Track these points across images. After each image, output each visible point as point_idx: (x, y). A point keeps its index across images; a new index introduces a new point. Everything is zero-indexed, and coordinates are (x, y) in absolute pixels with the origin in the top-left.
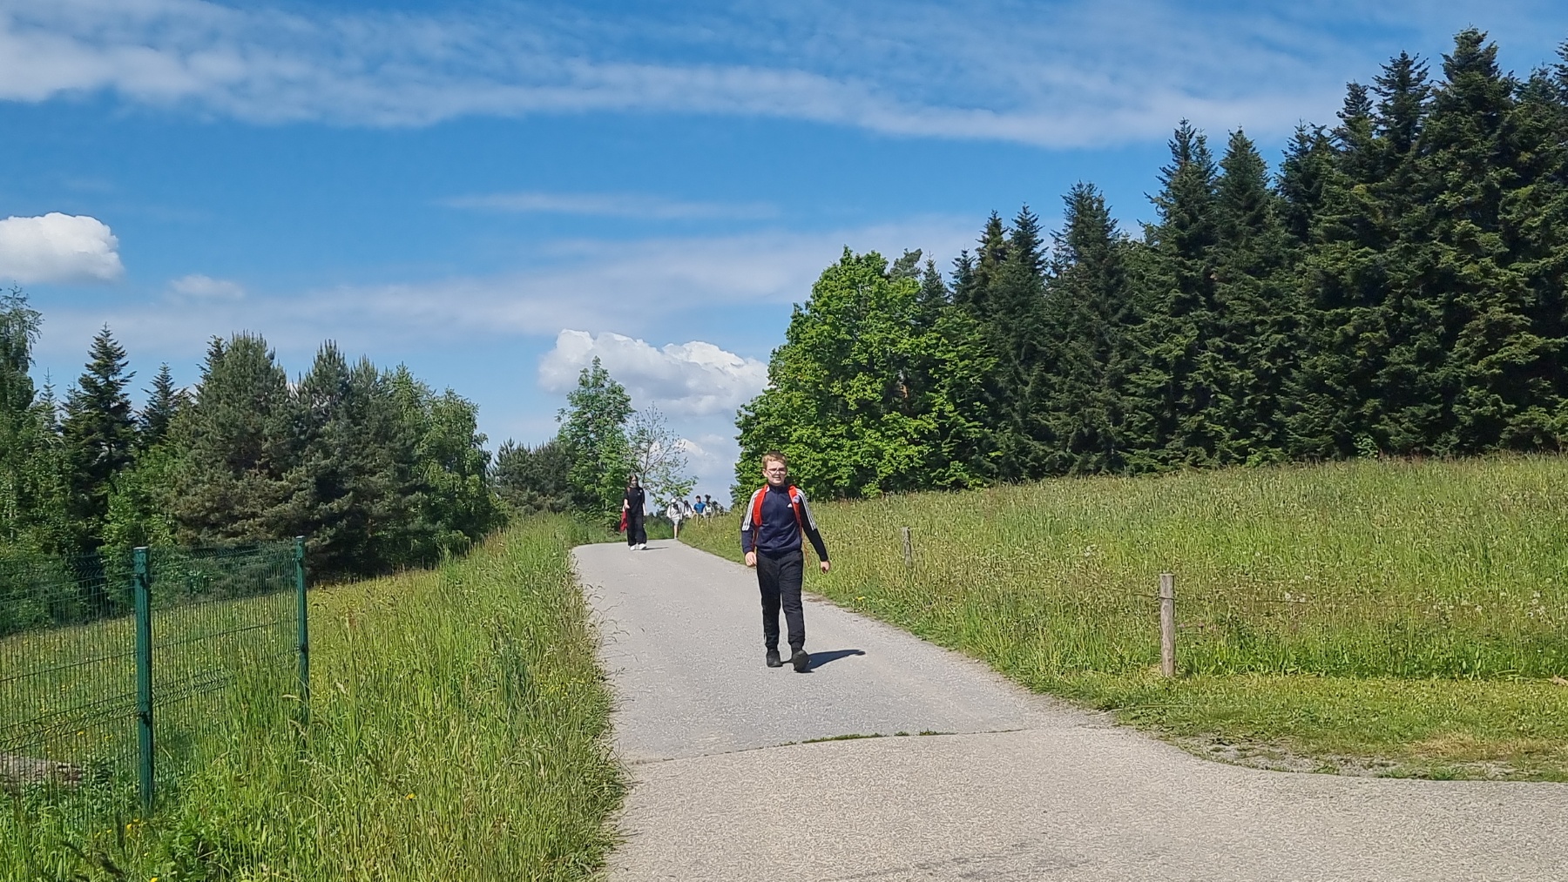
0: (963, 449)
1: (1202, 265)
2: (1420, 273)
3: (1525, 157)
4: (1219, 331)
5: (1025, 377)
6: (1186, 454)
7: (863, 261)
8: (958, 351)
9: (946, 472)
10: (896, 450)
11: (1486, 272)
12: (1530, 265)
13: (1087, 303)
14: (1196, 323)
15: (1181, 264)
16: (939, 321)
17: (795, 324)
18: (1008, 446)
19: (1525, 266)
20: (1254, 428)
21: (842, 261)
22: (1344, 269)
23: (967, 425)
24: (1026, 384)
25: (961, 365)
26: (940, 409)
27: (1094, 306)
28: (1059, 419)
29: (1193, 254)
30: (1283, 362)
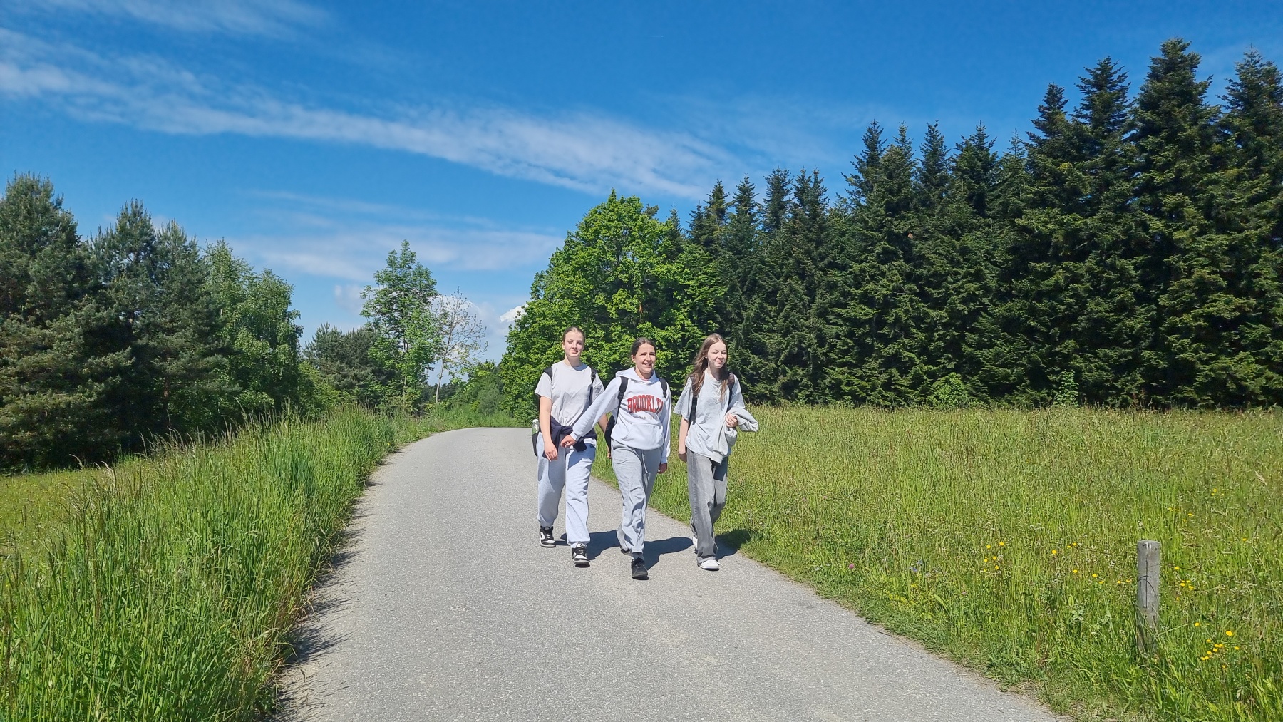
1: (905, 225)
4: (915, 279)
7: (626, 202)
8: (697, 280)
11: (1193, 238)
12: (1225, 236)
13: (802, 250)
14: (898, 270)
21: (609, 201)
22: (1055, 230)
25: (699, 290)
26: (681, 324)
29: (897, 216)
30: (974, 306)
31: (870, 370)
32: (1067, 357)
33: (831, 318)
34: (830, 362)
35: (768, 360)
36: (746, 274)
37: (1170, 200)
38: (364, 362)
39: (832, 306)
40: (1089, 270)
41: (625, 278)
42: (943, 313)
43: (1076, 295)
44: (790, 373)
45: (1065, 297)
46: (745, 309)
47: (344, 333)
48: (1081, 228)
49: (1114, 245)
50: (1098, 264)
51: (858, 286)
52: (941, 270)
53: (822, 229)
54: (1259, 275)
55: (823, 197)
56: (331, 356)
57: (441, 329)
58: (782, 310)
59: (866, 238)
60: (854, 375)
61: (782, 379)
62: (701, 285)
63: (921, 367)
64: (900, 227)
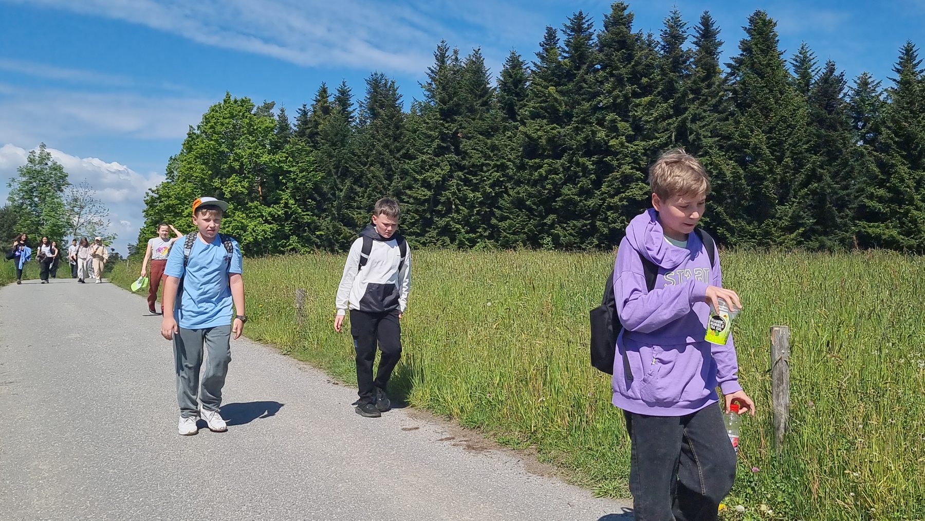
0: (298, 228)
1: (454, 127)
2: (584, 143)
3: (644, 80)
4: (461, 168)
5: (340, 186)
6: (437, 240)
7: (239, 102)
8: (299, 167)
9: (287, 242)
10: (255, 226)
11: (622, 144)
12: (644, 143)
13: (382, 144)
14: (449, 161)
15: (442, 125)
16: (287, 146)
17: (190, 139)
18: (328, 228)
19: (643, 143)
20: (478, 228)
21: (225, 101)
22: (541, 136)
23: (303, 213)
24: (341, 191)
25: (301, 175)
26: (285, 202)
27: (386, 146)
28: (361, 214)
29: (449, 119)
30: (499, 189)
31: (430, 237)
32: (552, 226)
37: (609, 117)
39: (405, 188)
40: (562, 165)
41: (236, 165)
42: (478, 195)
43: (554, 184)
45: (548, 184)
46: (339, 189)
48: (557, 135)
49: (580, 147)
50: (569, 160)
51: (421, 173)
52: (477, 162)
57: (72, 210)
58: (366, 192)
60: (419, 242)
64: (450, 128)
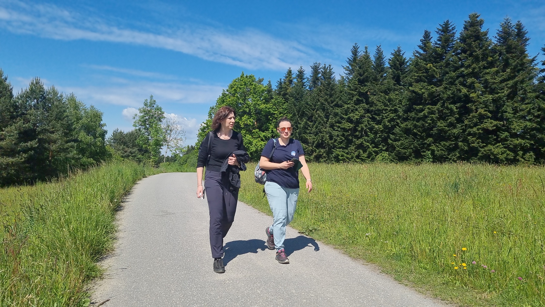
1: (366, 89)
2: (452, 96)
3: (490, 59)
4: (370, 111)
7: (248, 77)
10: (257, 142)
11: (478, 96)
13: (323, 99)
14: (363, 108)
15: (359, 87)
16: (272, 100)
17: (223, 97)
19: (491, 96)
20: (380, 145)
21: (241, 77)
22: (425, 92)
24: (301, 124)
28: (311, 137)
30: (393, 123)
31: (351, 150)
32: (429, 145)
33: (335, 128)
34: (334, 147)
35: (309, 146)
36: (300, 108)
37: (469, 80)
38: (134, 146)
39: (336, 123)
40: (438, 109)
41: (247, 110)
42: (381, 126)
43: (432, 119)
44: (318, 151)
45: (428, 120)
46: (299, 123)
47: (125, 133)
48: (434, 91)
49: (448, 98)
50: (442, 107)
51: (346, 115)
52: (380, 108)
53: (332, 90)
54: (506, 112)
55: (333, 76)
56: (119, 143)
57: (167, 132)
58: (314, 125)
59: (350, 94)
60: (344, 152)
61: (315, 154)
62: (280, 113)
63: (371, 149)
64: (364, 89)
